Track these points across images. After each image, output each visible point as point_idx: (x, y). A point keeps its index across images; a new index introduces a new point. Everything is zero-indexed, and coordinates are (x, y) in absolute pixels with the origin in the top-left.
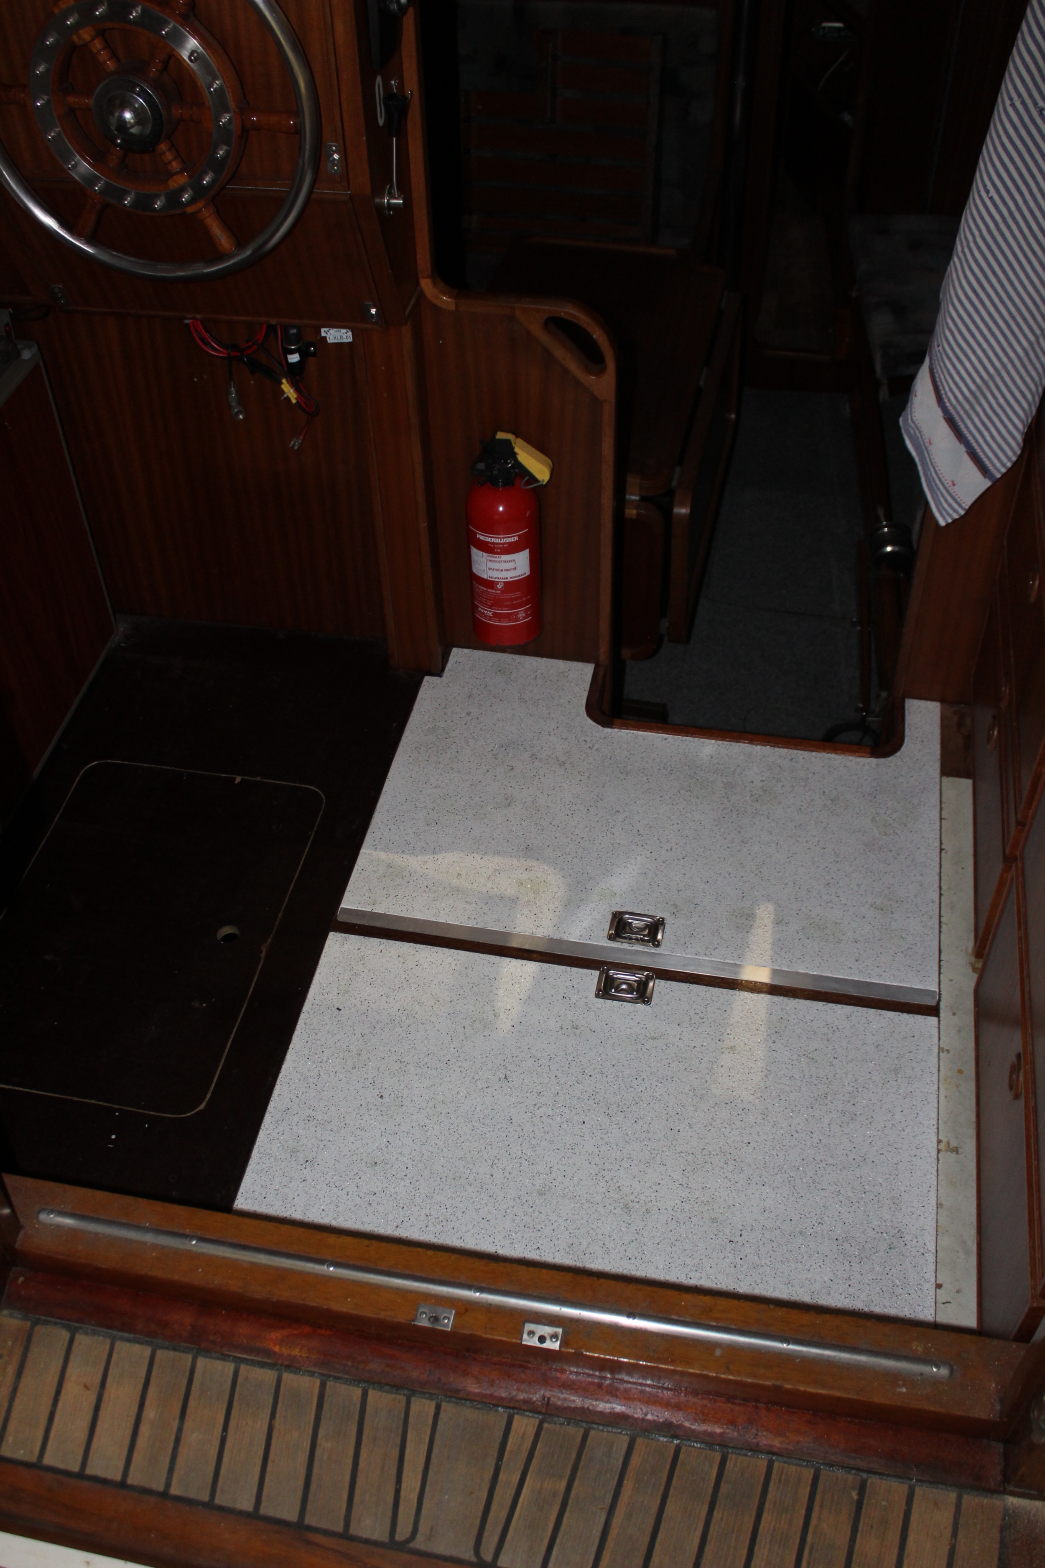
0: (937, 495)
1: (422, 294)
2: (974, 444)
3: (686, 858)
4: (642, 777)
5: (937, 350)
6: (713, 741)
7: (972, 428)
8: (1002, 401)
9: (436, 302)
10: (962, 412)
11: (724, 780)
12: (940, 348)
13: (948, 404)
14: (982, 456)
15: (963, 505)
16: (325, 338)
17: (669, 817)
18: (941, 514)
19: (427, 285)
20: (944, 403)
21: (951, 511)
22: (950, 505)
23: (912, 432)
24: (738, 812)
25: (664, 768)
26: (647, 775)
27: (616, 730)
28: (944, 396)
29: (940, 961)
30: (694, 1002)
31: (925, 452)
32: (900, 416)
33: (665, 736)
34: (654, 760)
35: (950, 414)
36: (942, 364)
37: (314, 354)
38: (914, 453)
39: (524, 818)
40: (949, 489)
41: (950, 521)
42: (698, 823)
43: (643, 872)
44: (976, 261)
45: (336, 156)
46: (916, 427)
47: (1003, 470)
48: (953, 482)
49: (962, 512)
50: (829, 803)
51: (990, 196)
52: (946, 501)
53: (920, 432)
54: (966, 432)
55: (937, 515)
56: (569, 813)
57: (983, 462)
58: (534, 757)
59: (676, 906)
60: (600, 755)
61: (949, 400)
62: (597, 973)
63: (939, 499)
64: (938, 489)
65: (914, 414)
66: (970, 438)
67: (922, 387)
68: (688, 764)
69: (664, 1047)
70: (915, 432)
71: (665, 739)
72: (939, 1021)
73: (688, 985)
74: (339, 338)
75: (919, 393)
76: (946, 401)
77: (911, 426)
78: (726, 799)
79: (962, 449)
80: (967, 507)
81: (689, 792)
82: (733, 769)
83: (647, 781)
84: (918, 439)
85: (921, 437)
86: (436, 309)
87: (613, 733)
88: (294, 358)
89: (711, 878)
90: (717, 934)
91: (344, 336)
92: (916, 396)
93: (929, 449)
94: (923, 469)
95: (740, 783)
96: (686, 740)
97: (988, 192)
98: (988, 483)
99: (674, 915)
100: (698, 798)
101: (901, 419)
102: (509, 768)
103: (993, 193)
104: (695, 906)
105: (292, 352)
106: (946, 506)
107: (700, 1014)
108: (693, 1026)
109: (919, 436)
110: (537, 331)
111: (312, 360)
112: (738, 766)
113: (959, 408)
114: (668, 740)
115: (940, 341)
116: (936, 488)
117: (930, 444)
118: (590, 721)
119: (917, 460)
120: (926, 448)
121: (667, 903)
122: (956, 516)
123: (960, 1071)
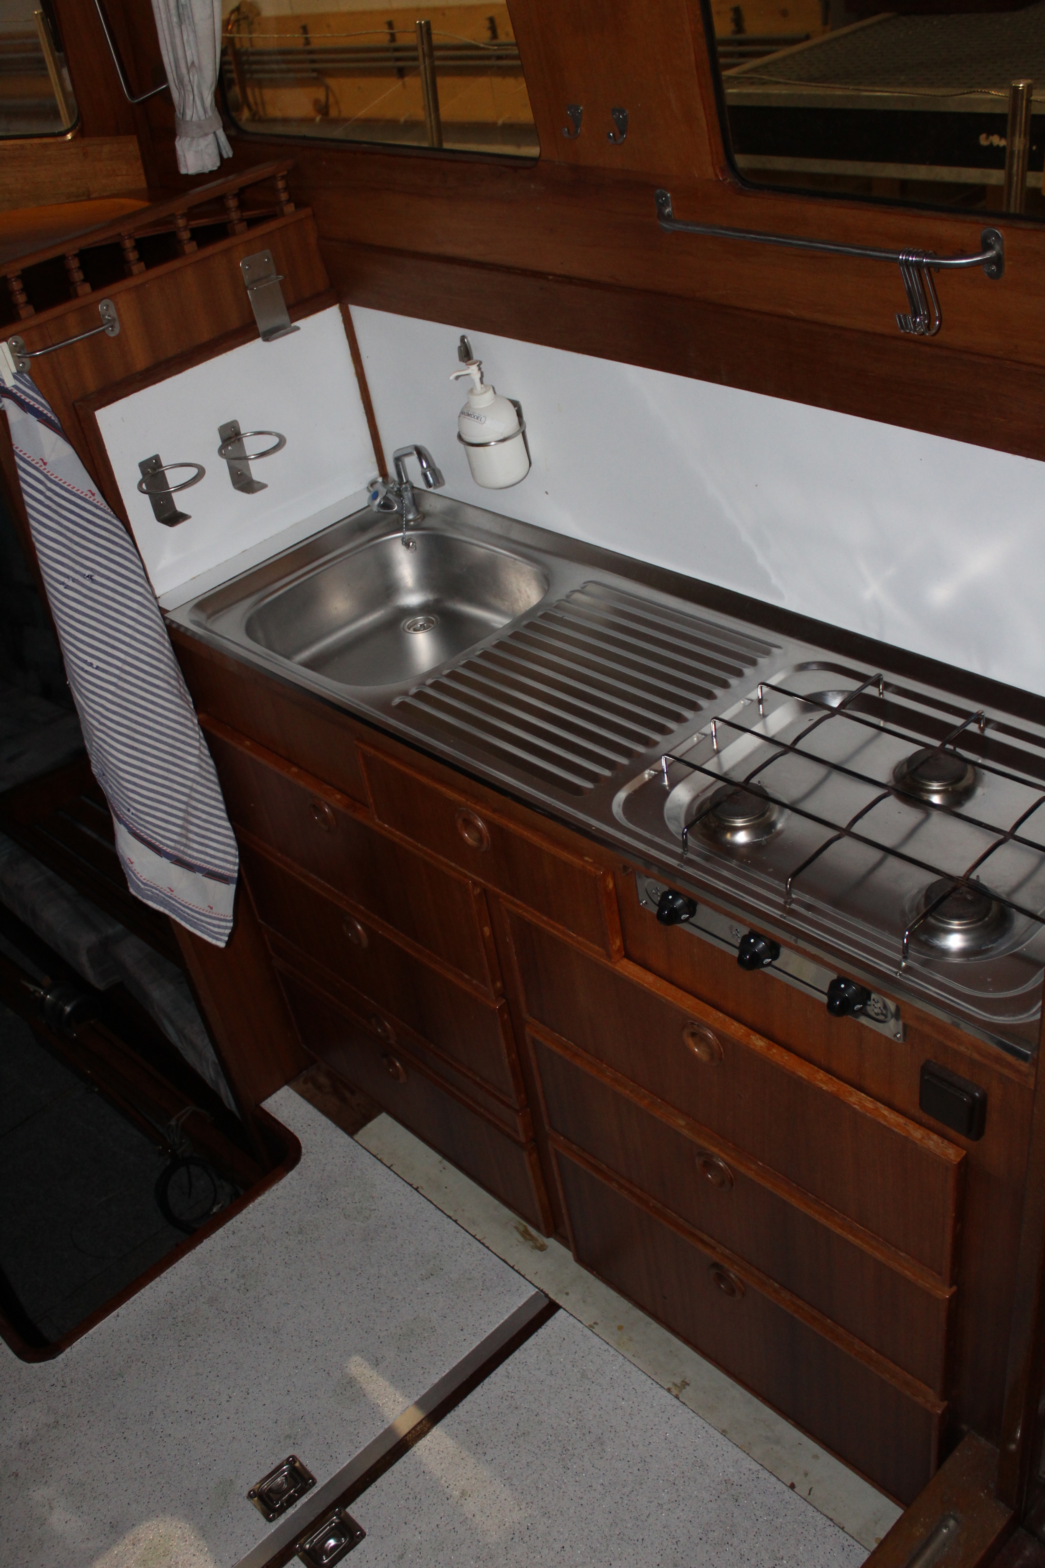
0: (204, 927)
2: (205, 865)
3: (250, 1391)
4: (136, 1365)
5: (129, 814)
6: (158, 1279)
7: (195, 854)
8: (204, 816)
10: (182, 848)
11: (203, 1300)
13: (169, 850)
14: (217, 869)
15: (228, 918)
17: (197, 1374)
18: (217, 939)
20: (164, 851)
21: (222, 931)
22: (219, 927)
23: (149, 893)
24: (244, 1314)
25: (145, 1339)
26: (138, 1360)
27: (68, 1350)
28: (161, 846)
29: (512, 1268)
30: (394, 1492)
31: (170, 900)
33: (115, 1313)
34: (128, 1341)
35: (175, 856)
36: (142, 822)
38: (161, 909)
39: (79, 1504)
40: (210, 914)
41: (226, 939)
42: (225, 1354)
43: (232, 1438)
44: (118, 724)
46: (150, 887)
47: (236, 868)
48: (209, 906)
49: (231, 924)
50: (300, 1237)
52: (214, 926)
53: (156, 889)
55: (214, 942)
56: (112, 1457)
57: (220, 873)
58: (23, 1445)
59: (288, 1437)
60: (80, 1383)
61: (168, 846)
62: (296, 1560)
63: (208, 929)
64: (202, 921)
65: (142, 879)
66: (199, 863)
67: (134, 851)
68: (160, 1317)
69: (418, 1554)
70: (152, 892)
71: (118, 1316)
72: (565, 1309)
73: (373, 1485)
75: (133, 859)
76: (165, 848)
77: (146, 890)
78: (222, 1313)
79: (199, 875)
80: (232, 918)
81: (188, 1338)
82: (199, 1284)
83: (144, 1364)
84: (158, 895)
85: (160, 892)
87: (68, 1354)
89: (287, 1385)
90: (345, 1422)
92: (132, 863)
93: (172, 896)
94: (179, 915)
95: (218, 1289)
96: (135, 1300)
98: (233, 887)
99: (296, 1446)
100: (200, 1335)
101: (131, 890)
102: (13, 1477)
103: (96, 663)
104: (303, 1420)
106: (216, 930)
107: (410, 1497)
108: (416, 1511)
109: (158, 892)
112: (200, 1278)
113: (178, 846)
114: (121, 1315)
116: (199, 922)
117: (172, 891)
118: (36, 1365)
119: (167, 912)
120: (170, 897)
121: (280, 1442)
122: (228, 931)
123: (620, 1328)
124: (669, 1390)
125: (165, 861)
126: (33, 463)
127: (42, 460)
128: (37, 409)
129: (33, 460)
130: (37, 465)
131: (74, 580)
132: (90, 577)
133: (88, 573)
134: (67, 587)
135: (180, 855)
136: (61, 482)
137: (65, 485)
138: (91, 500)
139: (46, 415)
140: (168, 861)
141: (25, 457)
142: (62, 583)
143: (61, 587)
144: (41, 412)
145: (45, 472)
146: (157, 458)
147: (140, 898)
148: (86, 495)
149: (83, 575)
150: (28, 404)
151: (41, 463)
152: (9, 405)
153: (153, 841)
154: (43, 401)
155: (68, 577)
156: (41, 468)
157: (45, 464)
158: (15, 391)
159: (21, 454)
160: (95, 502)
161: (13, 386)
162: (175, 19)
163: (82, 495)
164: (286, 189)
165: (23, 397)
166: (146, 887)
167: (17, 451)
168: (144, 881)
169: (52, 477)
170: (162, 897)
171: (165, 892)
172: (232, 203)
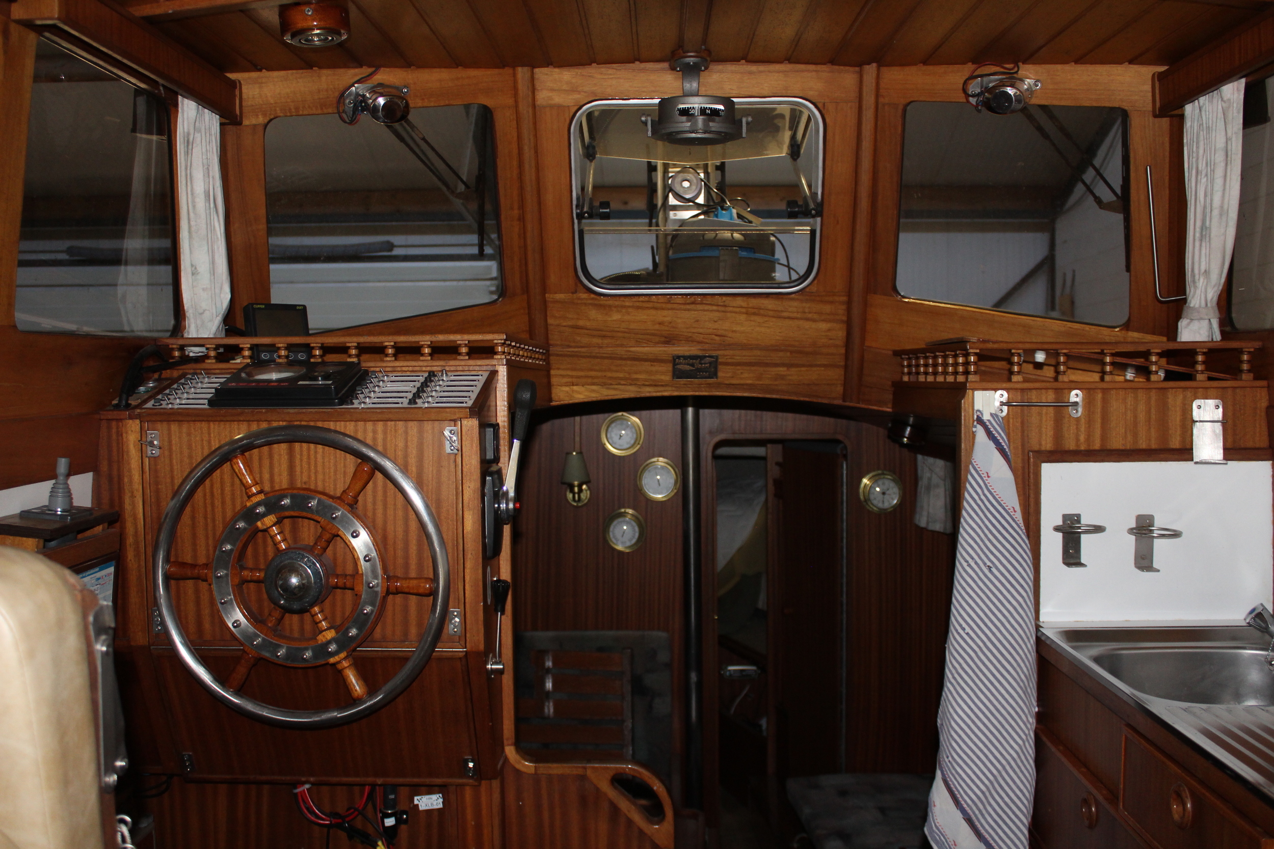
1: (506, 759)
5: (946, 760)
7: (987, 827)
8: (1006, 799)
9: (518, 766)
10: (977, 812)
12: (950, 759)
13: (965, 806)
16: (418, 805)
19: (510, 751)
20: (961, 804)
23: (936, 836)
28: (960, 799)
32: (924, 826)
35: (968, 814)
36: (953, 772)
37: (406, 821)
45: (457, 620)
46: (940, 832)
51: (966, 632)
53: (944, 838)
54: (983, 831)
61: (965, 801)
65: (936, 822)
66: (987, 836)
67: (939, 796)
70: (940, 838)
74: (430, 805)
75: (937, 803)
76: (963, 803)
77: (935, 832)
84: (943, 843)
85: (946, 840)
86: (518, 772)
88: (390, 822)
91: (435, 803)
92: (935, 806)
97: (964, 629)
101: (925, 829)
103: (968, 630)
105: (389, 816)
109: (944, 841)
110: (605, 787)
111: (403, 827)
113: (974, 808)
115: (948, 753)
117: (955, 845)
125: (958, 815)
126: (980, 472)
127: (987, 473)
128: (998, 440)
129: (981, 471)
130: (983, 475)
131: (976, 563)
132: (989, 568)
133: (989, 563)
134: (969, 565)
135: (974, 818)
136: (995, 494)
137: (997, 497)
138: (1012, 514)
139: (1003, 446)
140: (962, 816)
141: (976, 467)
142: (967, 561)
143: (965, 564)
144: (1000, 443)
145: (986, 482)
146: (1079, 516)
147: (929, 838)
148: (1009, 509)
149: (985, 564)
150: (993, 434)
151: (986, 475)
152: (980, 432)
153: (956, 793)
154: (1005, 437)
155: (973, 558)
156: (984, 478)
157: (988, 477)
158: (988, 424)
159: (975, 464)
160: (1014, 517)
161: (988, 420)
163: (1007, 508)
164: (1249, 362)
165: (992, 430)
166: (937, 831)
167: (973, 461)
168: (937, 824)
169: (990, 488)
170: (946, 847)
171: (950, 843)
172: (1200, 358)
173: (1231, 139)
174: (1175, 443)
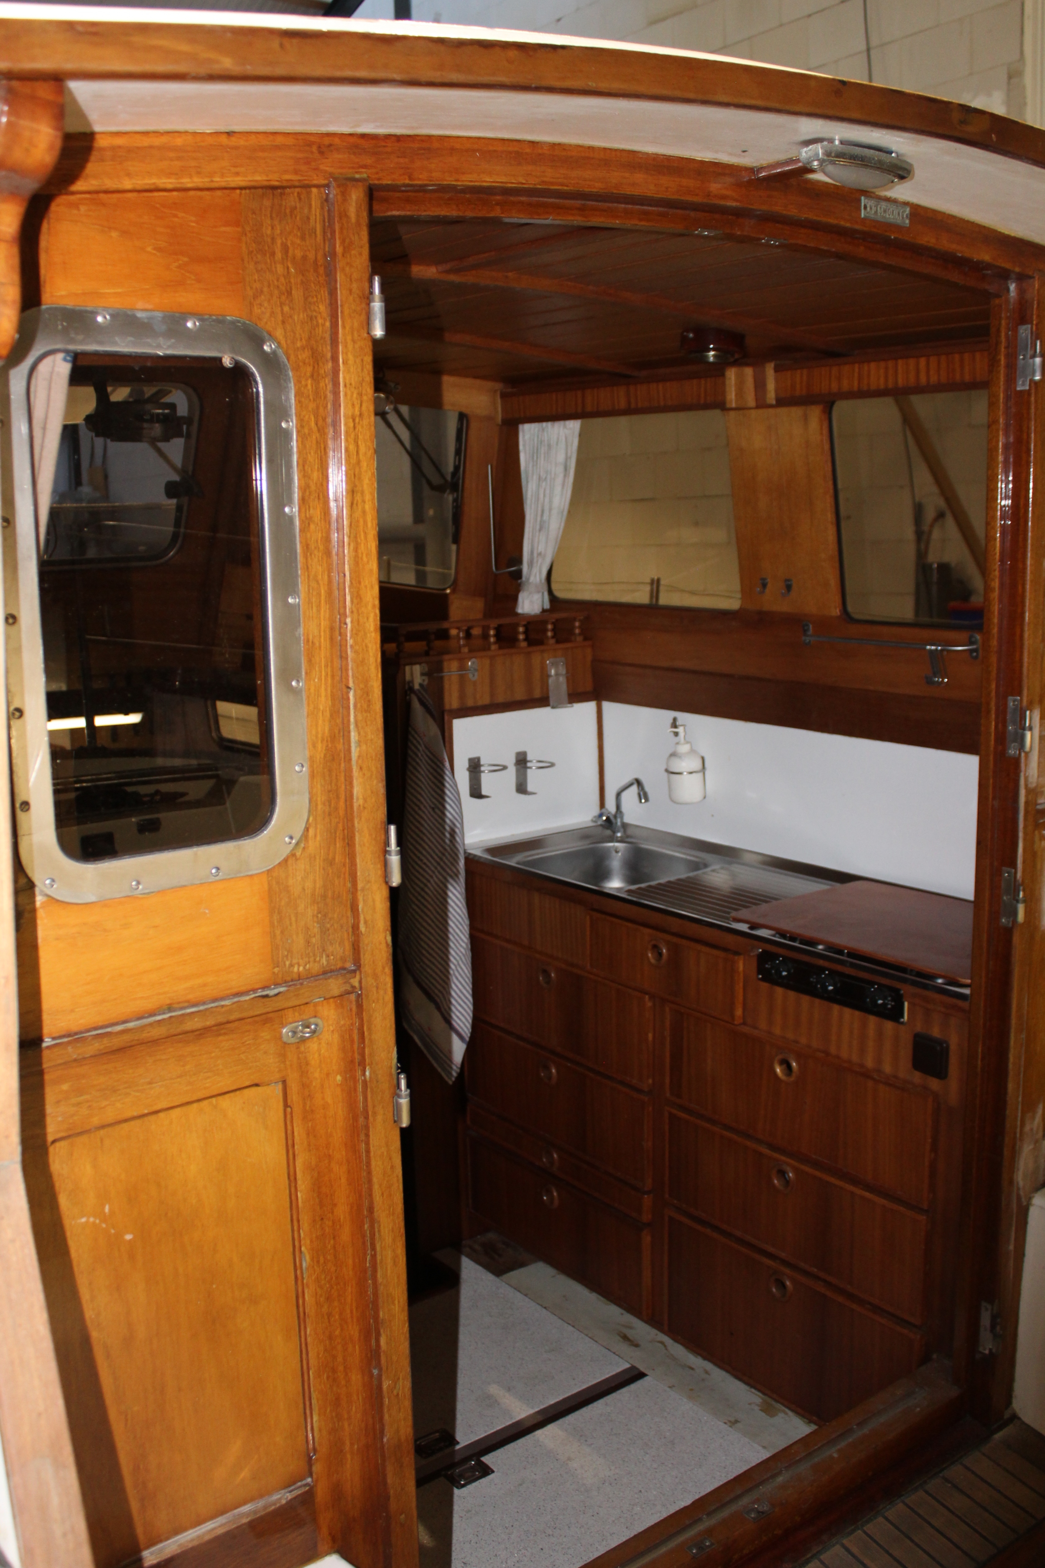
5: (419, 966)
13: (436, 998)
14: (458, 1028)
15: (458, 1065)
18: (449, 1077)
20: (433, 998)
21: (453, 1072)
22: (452, 1068)
23: (415, 1029)
28: (432, 994)
29: (614, 1353)
36: (425, 973)
41: (454, 1080)
47: (469, 1033)
49: (457, 1071)
53: (420, 1027)
55: (446, 1079)
57: (461, 1033)
61: (436, 995)
63: (445, 1067)
64: (443, 1060)
69: (533, 1484)
72: (651, 1376)
73: (502, 1448)
75: (410, 1001)
76: (434, 996)
77: (414, 1026)
80: (460, 1066)
85: (422, 1030)
90: (483, 1416)
92: (409, 1004)
93: (429, 1035)
94: (430, 1052)
98: (465, 1046)
106: (450, 1070)
107: (529, 1456)
108: (533, 1464)
117: (430, 1031)
123: (691, 1390)
124: (725, 1423)
126: (419, 733)
132: (433, 809)
136: (430, 749)
137: (432, 751)
139: (431, 710)
141: (415, 728)
145: (424, 740)
146: (479, 759)
150: (423, 701)
151: (423, 735)
153: (428, 989)
158: (418, 692)
160: (445, 765)
162: (538, 527)
163: (440, 759)
164: (580, 627)
169: (427, 745)
170: (422, 1034)
172: (550, 627)
173: (570, 458)
174: (537, 694)
